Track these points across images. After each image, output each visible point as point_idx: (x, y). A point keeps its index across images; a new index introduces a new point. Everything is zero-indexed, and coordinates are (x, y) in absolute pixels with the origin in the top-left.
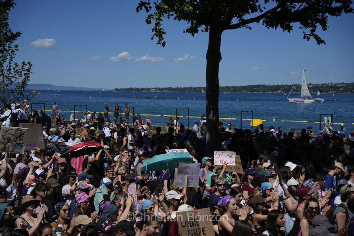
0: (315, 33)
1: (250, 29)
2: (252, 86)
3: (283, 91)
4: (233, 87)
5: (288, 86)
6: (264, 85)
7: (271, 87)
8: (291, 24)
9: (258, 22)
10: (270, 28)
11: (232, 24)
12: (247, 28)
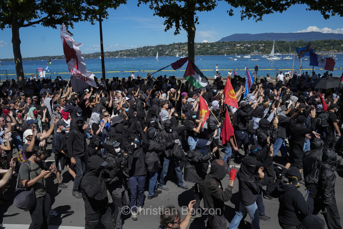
0: (68, 30)
1: (35, 27)
2: (42, 57)
3: (58, 59)
4: (31, 58)
5: (60, 56)
6: (48, 56)
7: (51, 57)
8: (56, 25)
9: (39, 24)
10: (46, 27)
11: (25, 24)
12: (33, 26)
